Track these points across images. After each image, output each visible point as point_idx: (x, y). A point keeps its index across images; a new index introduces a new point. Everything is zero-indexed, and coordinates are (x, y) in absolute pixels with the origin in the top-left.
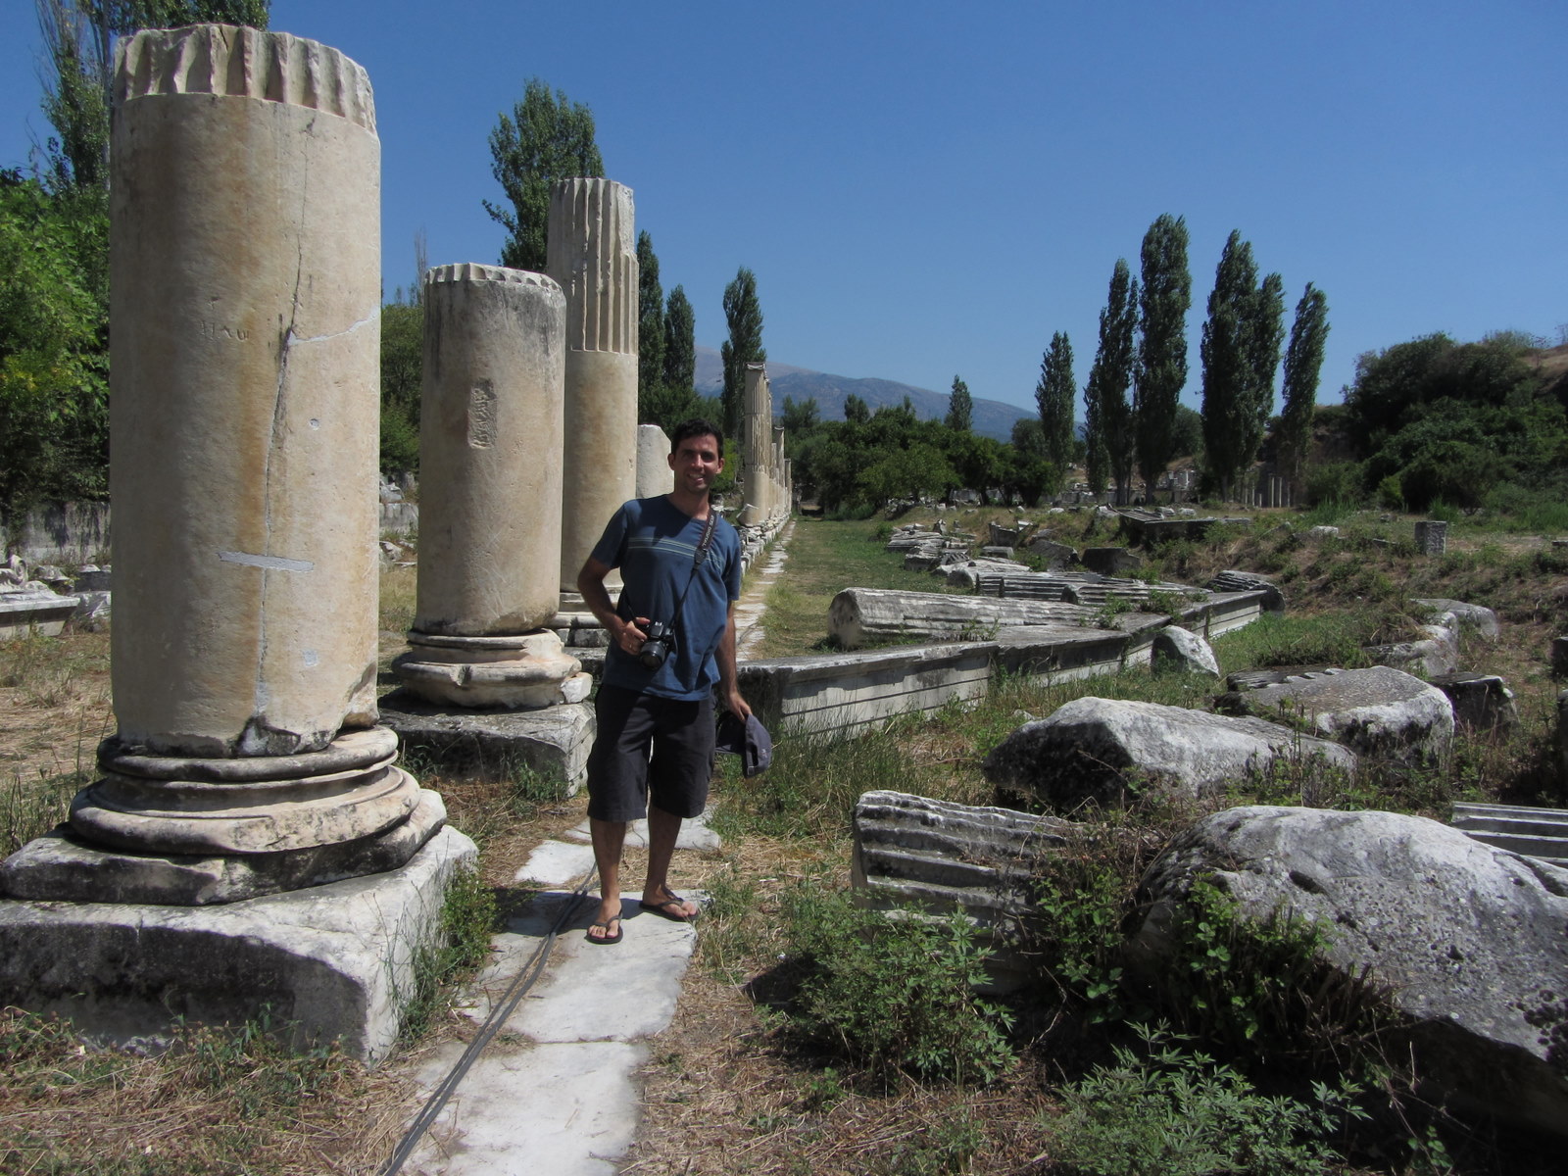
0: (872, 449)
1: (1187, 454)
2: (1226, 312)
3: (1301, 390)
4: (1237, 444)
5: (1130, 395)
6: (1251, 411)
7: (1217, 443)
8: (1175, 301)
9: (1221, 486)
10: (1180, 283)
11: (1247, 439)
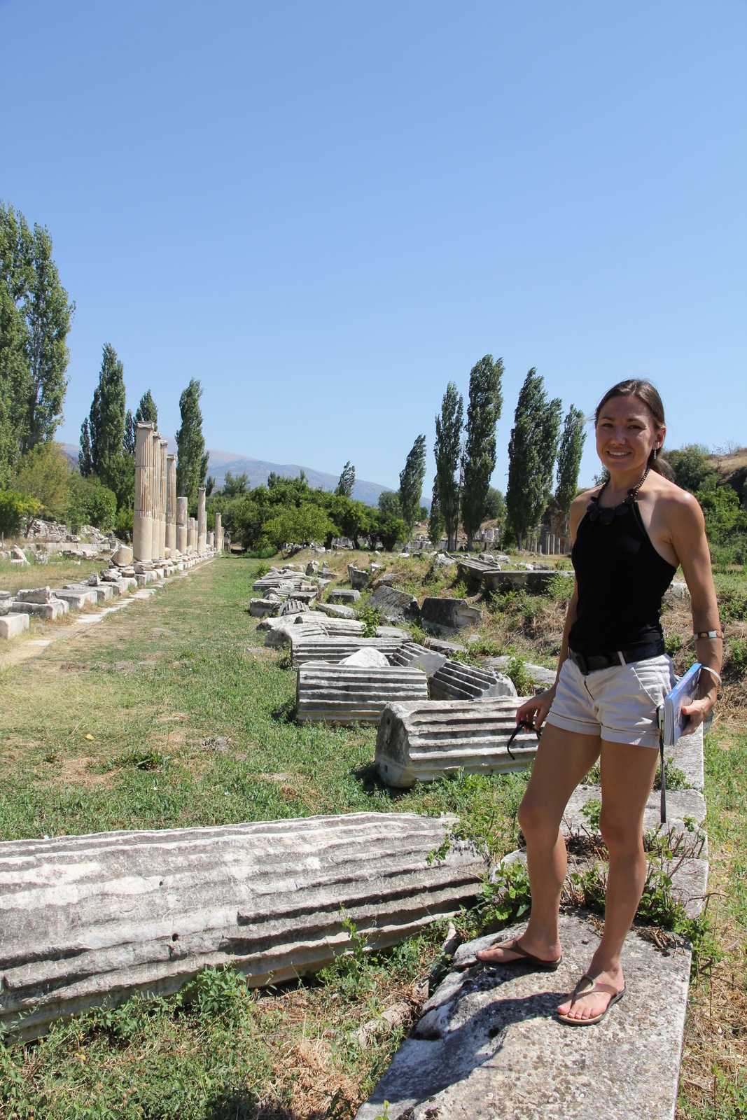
0: (275, 507)
1: (493, 517)
2: (526, 421)
3: (569, 476)
4: (529, 511)
5: (458, 475)
6: (539, 489)
7: (516, 509)
8: (489, 413)
9: (518, 540)
10: (495, 400)
11: (535, 507)
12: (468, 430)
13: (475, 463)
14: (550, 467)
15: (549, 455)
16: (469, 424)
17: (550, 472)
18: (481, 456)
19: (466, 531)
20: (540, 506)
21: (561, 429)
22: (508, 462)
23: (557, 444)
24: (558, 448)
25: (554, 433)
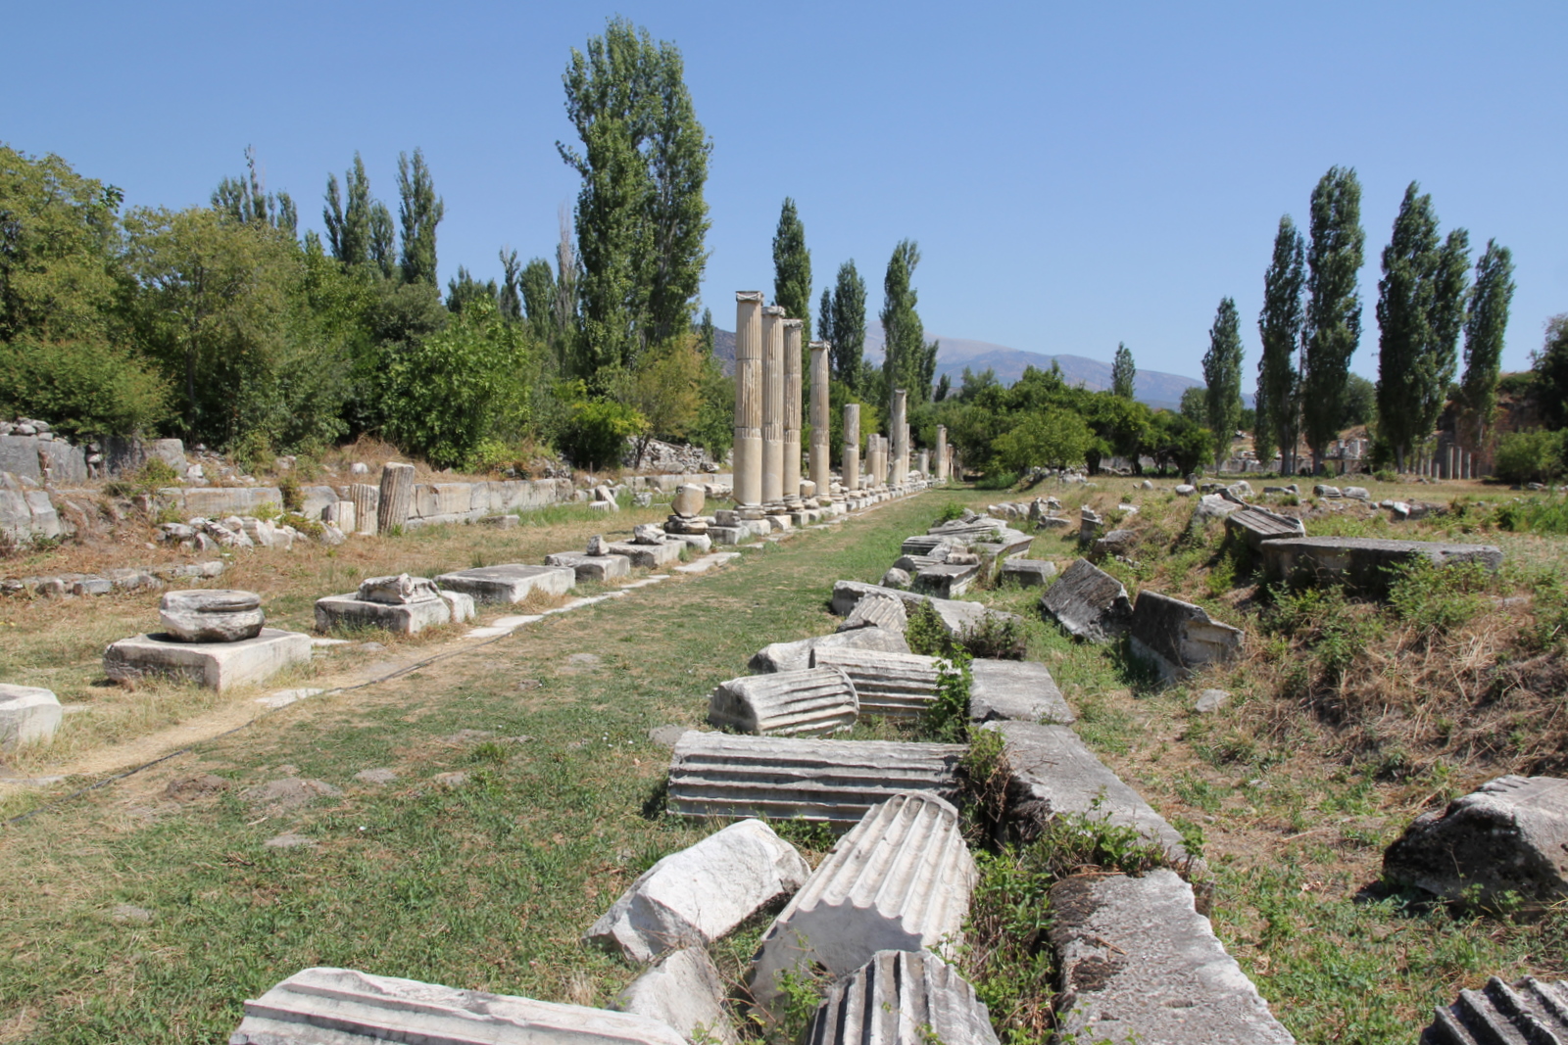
0: (1014, 414)
1: (1359, 422)
2: (1404, 268)
3: (1484, 352)
4: (1414, 411)
5: (1296, 359)
6: (1431, 376)
7: (1393, 409)
8: (1346, 259)
9: (1396, 456)
10: (1353, 239)
11: (1426, 406)
12: (1311, 289)
13: (1324, 338)
14: (1449, 341)
15: (1449, 321)
16: (1313, 279)
17: (1451, 348)
18: (1333, 326)
19: (1310, 443)
20: (1434, 404)
21: (1471, 277)
22: (1379, 334)
23: (1463, 302)
24: (1465, 310)
25: (1458, 285)
